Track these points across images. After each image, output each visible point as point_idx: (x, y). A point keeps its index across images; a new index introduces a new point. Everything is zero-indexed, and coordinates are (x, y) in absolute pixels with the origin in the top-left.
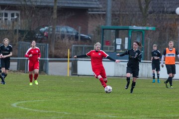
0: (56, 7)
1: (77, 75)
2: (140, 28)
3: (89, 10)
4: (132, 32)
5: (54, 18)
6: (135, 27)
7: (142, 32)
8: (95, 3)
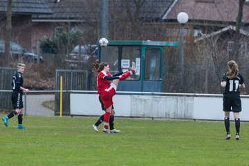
0: (11, 13)
1: (69, 115)
2: (158, 43)
3: (33, 16)
4: (146, 50)
5: (8, 29)
6: (149, 42)
7: (159, 49)
8: (42, 6)
